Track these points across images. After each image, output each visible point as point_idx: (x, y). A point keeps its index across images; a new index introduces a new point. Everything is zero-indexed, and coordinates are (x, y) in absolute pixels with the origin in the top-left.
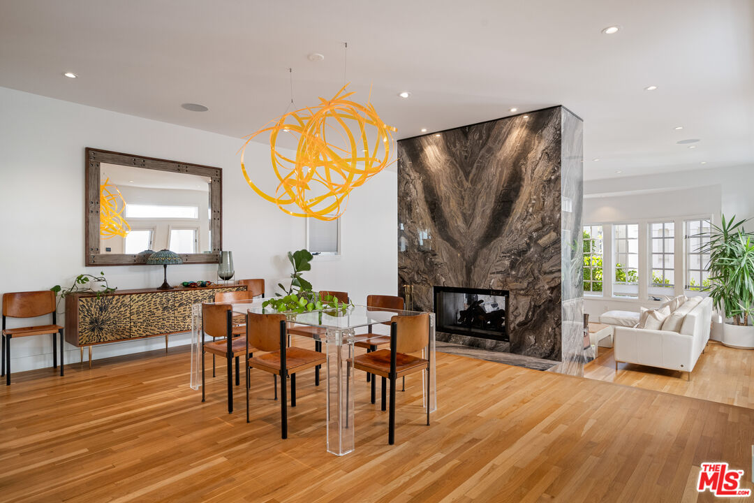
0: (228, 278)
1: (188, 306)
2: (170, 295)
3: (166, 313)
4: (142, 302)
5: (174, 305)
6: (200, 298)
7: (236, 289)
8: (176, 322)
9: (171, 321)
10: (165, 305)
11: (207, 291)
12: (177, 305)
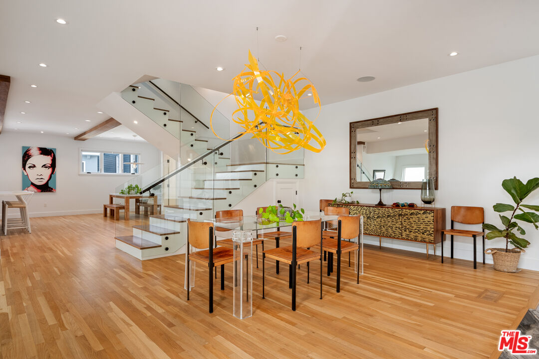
0: (429, 202)
1: (383, 219)
2: (371, 209)
3: (369, 221)
4: (356, 211)
5: (373, 216)
6: (392, 215)
7: (423, 211)
8: (375, 228)
9: (372, 227)
10: (368, 216)
11: (397, 210)
12: (376, 217)
